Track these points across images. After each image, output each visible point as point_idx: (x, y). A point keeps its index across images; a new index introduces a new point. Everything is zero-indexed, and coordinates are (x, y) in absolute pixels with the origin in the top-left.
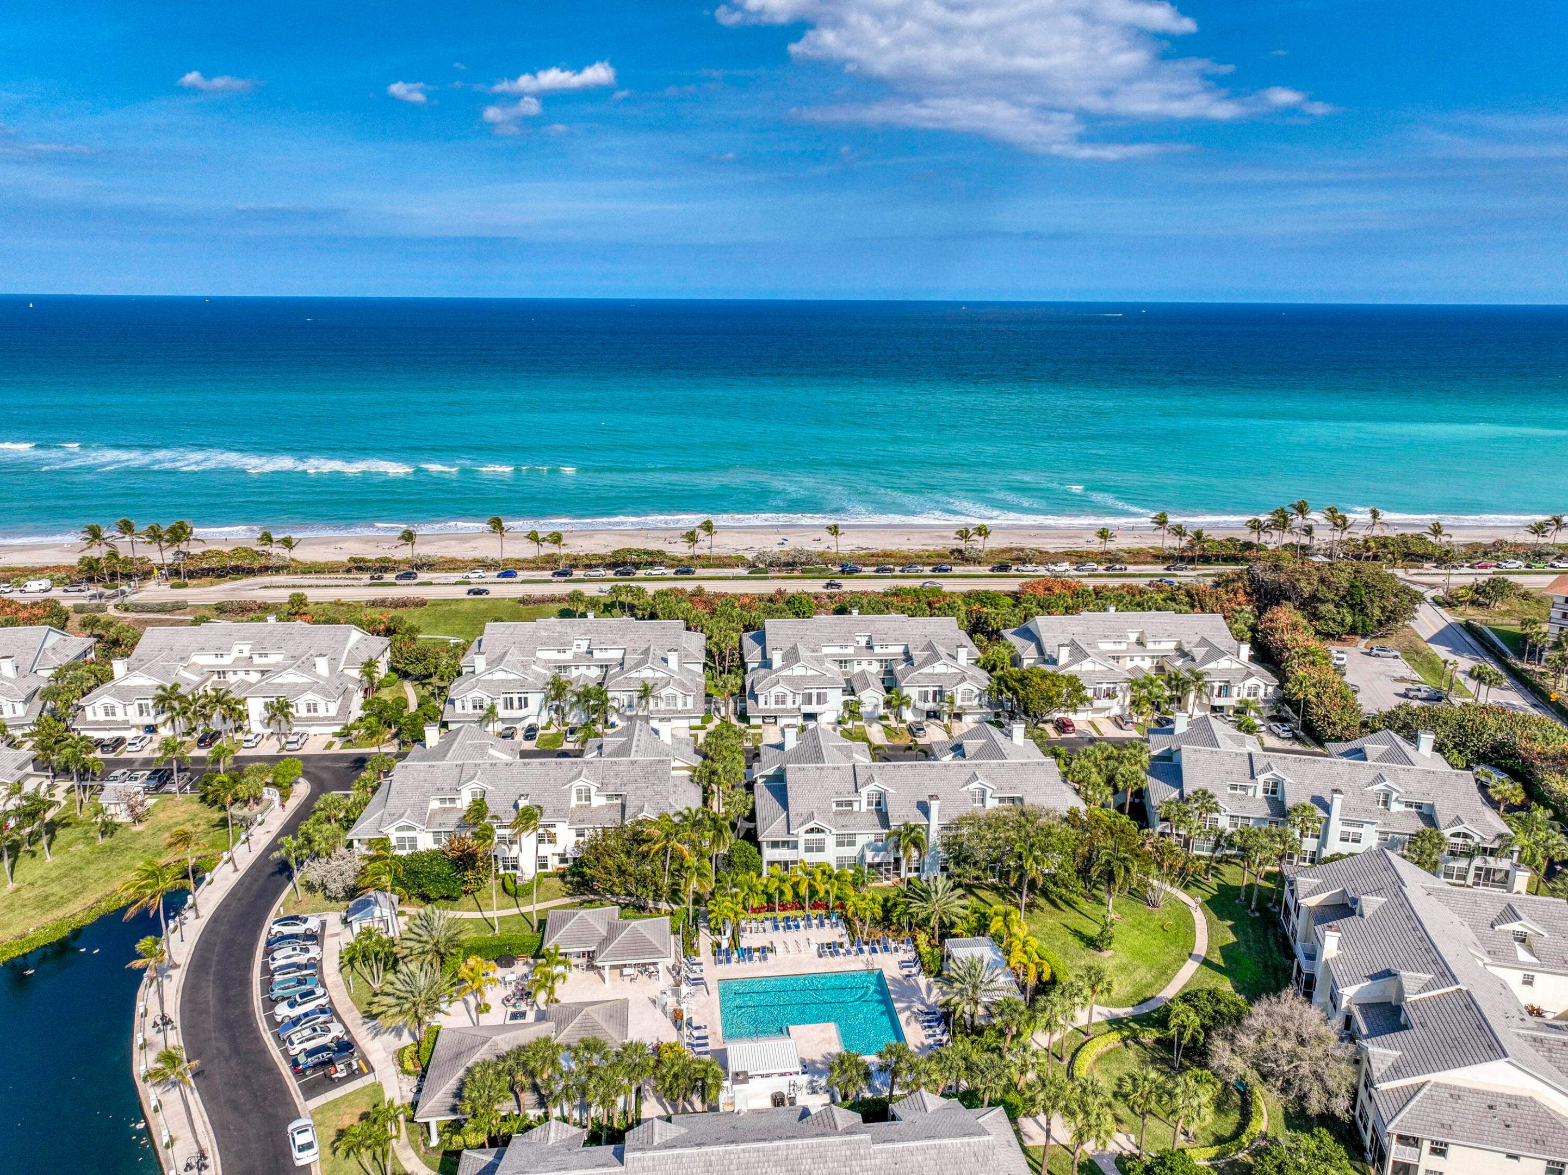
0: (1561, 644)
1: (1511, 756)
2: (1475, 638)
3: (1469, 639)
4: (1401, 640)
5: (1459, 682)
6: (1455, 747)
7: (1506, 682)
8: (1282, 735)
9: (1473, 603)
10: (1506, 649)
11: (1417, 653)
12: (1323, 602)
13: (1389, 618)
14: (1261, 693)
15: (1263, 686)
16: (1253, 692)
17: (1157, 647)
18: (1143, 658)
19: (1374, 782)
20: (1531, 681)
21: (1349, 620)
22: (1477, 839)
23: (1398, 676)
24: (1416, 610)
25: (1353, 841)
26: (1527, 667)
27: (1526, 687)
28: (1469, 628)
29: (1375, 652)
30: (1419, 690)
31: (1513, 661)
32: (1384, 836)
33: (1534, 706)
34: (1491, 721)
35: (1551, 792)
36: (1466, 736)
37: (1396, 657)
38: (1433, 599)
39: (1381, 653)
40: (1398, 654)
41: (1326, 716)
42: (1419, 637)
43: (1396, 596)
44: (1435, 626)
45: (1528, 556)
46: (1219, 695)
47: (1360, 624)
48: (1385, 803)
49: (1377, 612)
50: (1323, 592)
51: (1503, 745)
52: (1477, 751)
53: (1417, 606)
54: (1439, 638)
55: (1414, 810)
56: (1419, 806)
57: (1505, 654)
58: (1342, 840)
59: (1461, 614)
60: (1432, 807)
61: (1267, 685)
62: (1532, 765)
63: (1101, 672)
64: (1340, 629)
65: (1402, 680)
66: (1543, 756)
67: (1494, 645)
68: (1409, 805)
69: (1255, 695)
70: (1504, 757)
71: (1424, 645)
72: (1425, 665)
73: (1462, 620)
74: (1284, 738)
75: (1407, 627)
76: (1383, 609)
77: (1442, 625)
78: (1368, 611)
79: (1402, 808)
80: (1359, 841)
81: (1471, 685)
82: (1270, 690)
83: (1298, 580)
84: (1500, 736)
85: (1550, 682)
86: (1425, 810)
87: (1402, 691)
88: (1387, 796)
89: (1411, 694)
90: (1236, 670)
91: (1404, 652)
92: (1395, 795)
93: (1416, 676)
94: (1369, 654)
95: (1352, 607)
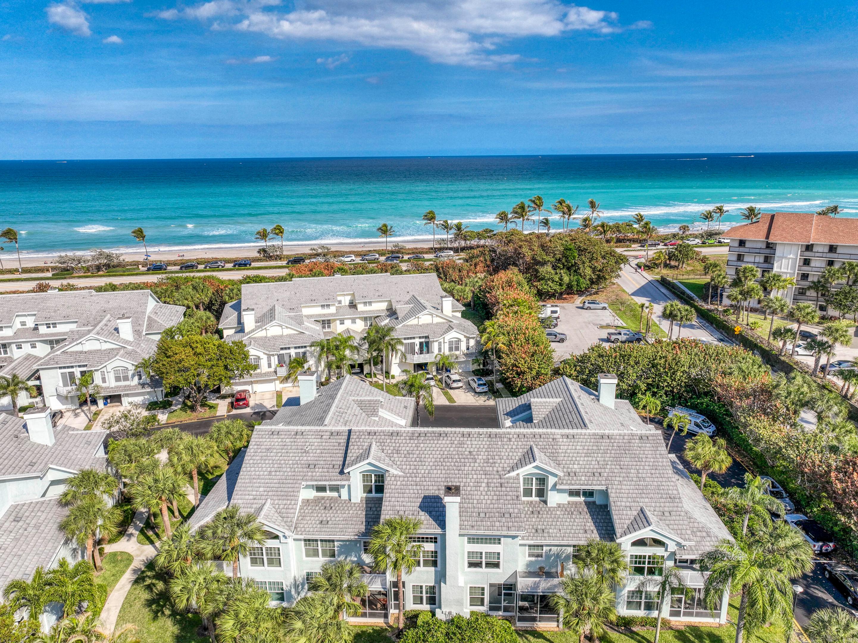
0: (740, 281)
1: (706, 394)
2: (668, 289)
3: (664, 290)
4: (611, 294)
5: (655, 324)
6: (648, 389)
7: (695, 321)
8: (478, 390)
9: (666, 266)
10: (692, 294)
11: (622, 303)
12: (543, 263)
13: (599, 277)
14: (463, 347)
15: (464, 339)
16: (455, 345)
17: (368, 308)
18: (354, 321)
19: (521, 463)
20: (715, 319)
21: (566, 279)
22: (672, 547)
23: (604, 324)
24: (620, 269)
25: (488, 565)
26: (712, 307)
27: (712, 324)
28: (664, 282)
29: (587, 305)
30: (620, 334)
31: (701, 304)
32: (536, 551)
33: (721, 340)
34: (684, 358)
35: (758, 440)
36: (660, 375)
37: (604, 308)
38: (637, 265)
39: (592, 306)
40: (606, 305)
41: (514, 365)
42: (624, 291)
43: (604, 257)
44: (638, 283)
45: (703, 237)
46: (421, 352)
47: (575, 283)
48: (541, 493)
49: (588, 271)
50: (541, 256)
51: (697, 381)
52: (672, 391)
53: (622, 266)
54: (641, 292)
55: (582, 499)
56: (589, 494)
57: (692, 298)
58: (472, 565)
59: (658, 273)
60: (605, 494)
61: (468, 339)
62: (731, 404)
63: (289, 336)
64: (557, 288)
65: (608, 326)
66: (742, 394)
67: (683, 293)
68: (572, 493)
69: (457, 349)
70: (699, 397)
71: (627, 297)
72: (628, 313)
73: (658, 277)
74: (480, 393)
75: (614, 284)
76: (594, 270)
77: (643, 282)
78: (581, 271)
79: (565, 498)
80: (497, 565)
81: (665, 325)
82: (472, 343)
83: (520, 247)
84: (693, 372)
85: (733, 318)
86: (597, 499)
87: (605, 336)
88: (542, 481)
89: (613, 338)
90: (437, 324)
91: (612, 304)
92: (551, 481)
93: (620, 322)
94: (582, 308)
95: (569, 269)
